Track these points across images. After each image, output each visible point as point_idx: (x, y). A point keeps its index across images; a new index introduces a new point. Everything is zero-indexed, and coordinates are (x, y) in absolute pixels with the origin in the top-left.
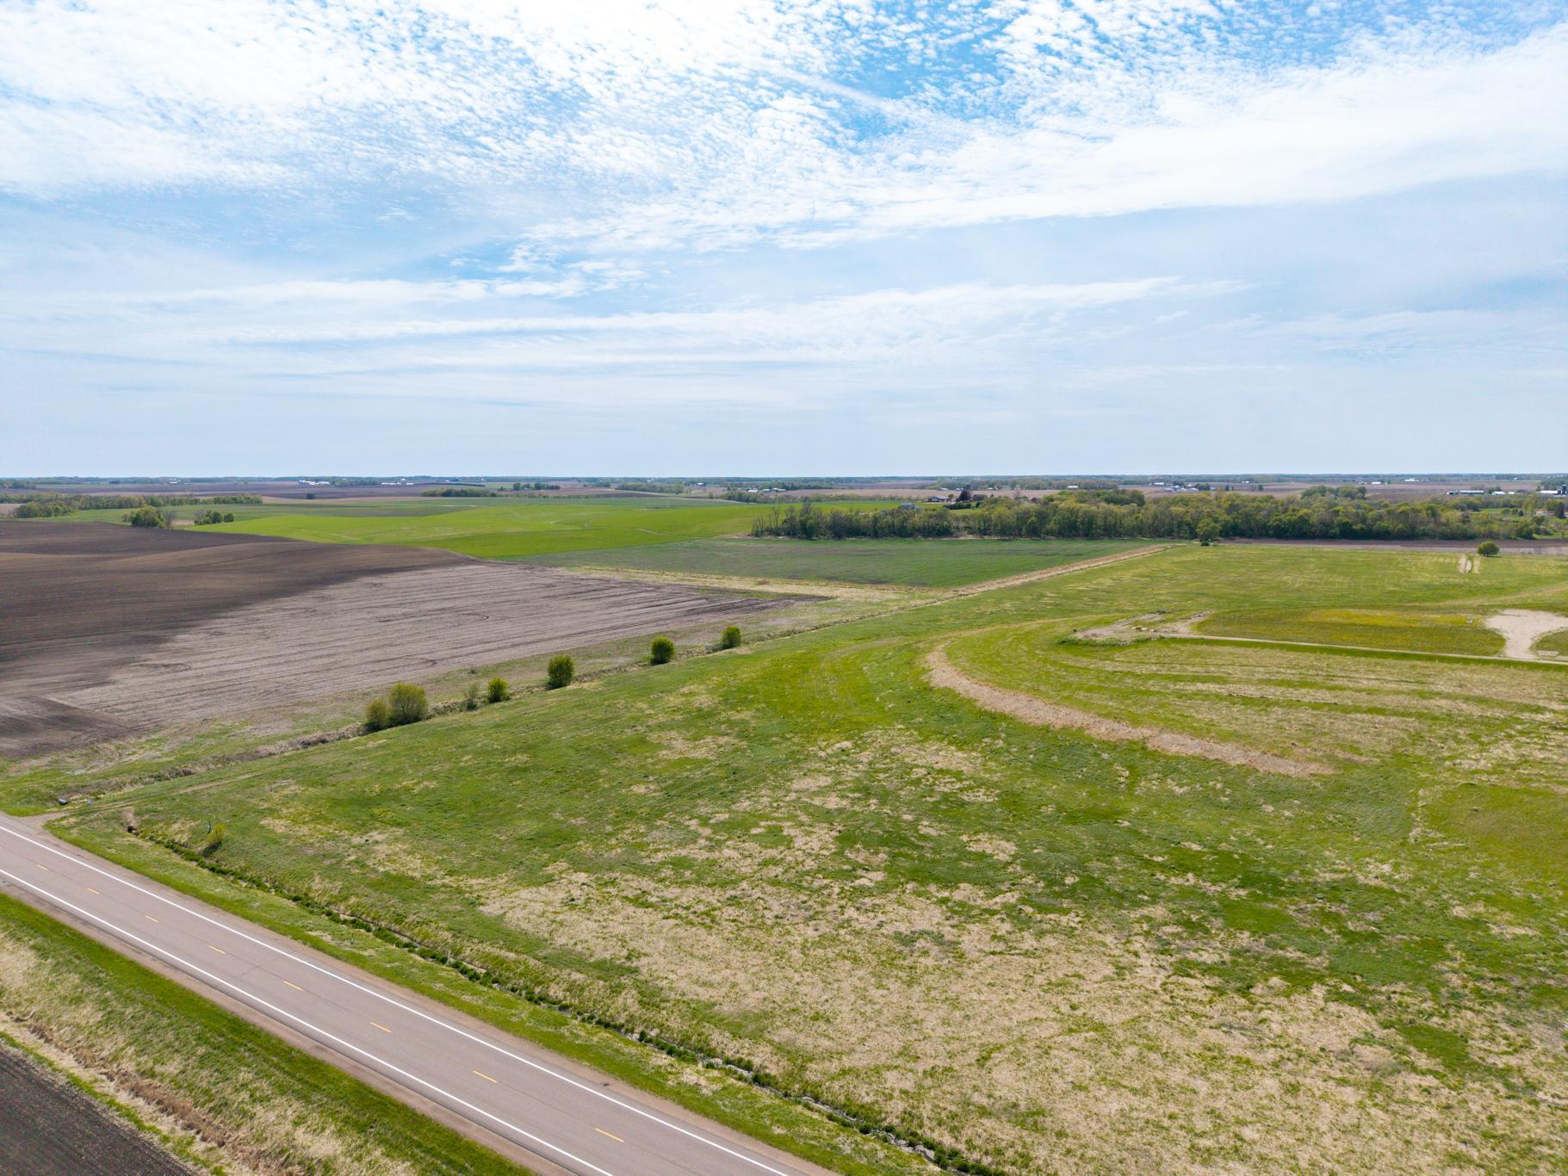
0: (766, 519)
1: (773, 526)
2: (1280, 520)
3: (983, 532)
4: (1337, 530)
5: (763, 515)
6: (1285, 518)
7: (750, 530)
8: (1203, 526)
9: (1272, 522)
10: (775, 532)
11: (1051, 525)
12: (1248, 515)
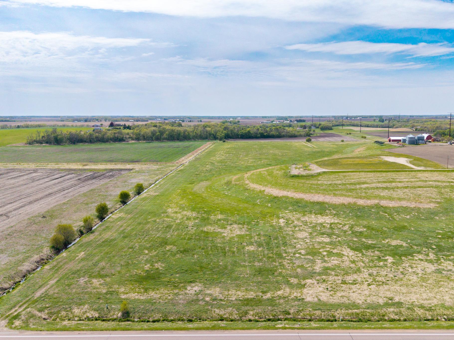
0: (34, 136)
1: (38, 139)
2: (242, 132)
3: (138, 139)
4: (259, 135)
5: (34, 134)
6: (244, 131)
7: (25, 141)
8: (219, 135)
9: (240, 133)
10: (40, 142)
11: (165, 136)
12: (232, 131)
